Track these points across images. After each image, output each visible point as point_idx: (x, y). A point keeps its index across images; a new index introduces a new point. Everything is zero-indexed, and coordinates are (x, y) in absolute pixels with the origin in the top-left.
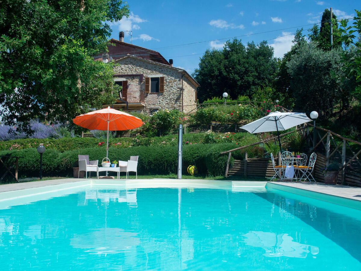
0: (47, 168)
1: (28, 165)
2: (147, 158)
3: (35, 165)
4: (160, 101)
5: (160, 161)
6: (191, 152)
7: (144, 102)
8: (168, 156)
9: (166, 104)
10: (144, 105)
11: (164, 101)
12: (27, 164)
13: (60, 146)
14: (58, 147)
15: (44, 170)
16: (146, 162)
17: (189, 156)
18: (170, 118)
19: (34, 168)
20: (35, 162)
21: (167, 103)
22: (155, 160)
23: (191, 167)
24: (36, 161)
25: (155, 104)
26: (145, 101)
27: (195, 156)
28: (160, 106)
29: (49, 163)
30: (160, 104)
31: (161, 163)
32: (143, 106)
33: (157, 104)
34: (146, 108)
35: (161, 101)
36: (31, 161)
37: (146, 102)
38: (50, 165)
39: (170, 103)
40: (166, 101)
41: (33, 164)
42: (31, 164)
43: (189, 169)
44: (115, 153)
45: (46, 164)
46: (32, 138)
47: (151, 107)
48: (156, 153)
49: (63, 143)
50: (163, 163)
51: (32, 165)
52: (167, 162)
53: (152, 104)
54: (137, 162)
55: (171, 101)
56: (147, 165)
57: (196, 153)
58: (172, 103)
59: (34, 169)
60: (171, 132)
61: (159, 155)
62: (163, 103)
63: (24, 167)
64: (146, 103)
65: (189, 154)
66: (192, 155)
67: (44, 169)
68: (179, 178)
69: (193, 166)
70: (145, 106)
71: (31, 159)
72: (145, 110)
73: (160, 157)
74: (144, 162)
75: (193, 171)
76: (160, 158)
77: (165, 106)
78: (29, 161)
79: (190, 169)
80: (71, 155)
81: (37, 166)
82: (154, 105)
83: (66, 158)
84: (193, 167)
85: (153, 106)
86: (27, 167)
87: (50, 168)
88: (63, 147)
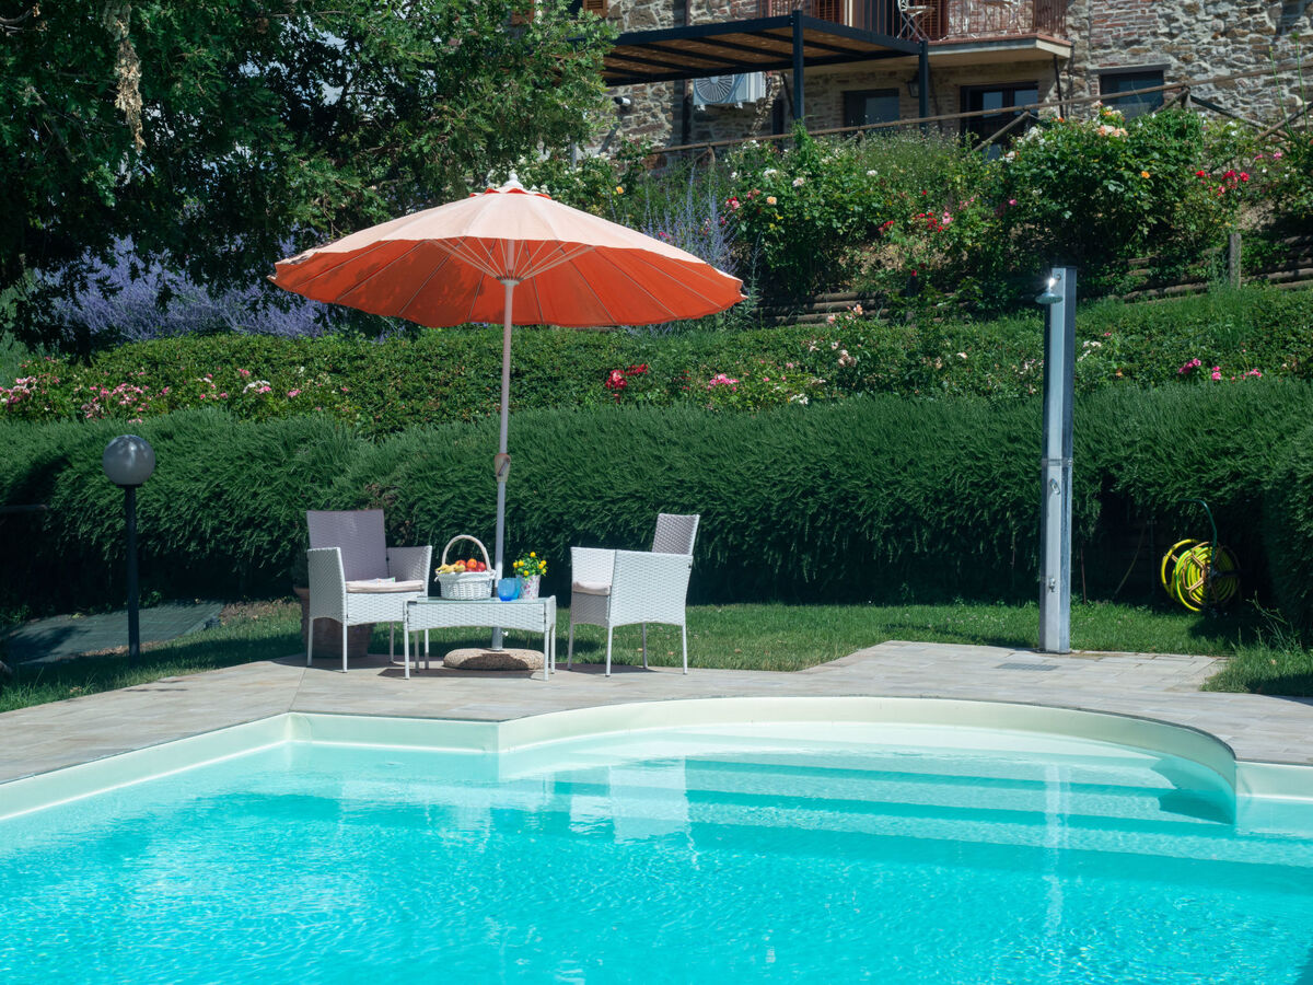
0: (275, 544)
1: (164, 525)
2: (887, 485)
3: (208, 525)
4: (1170, 19)
5: (972, 510)
6: (1192, 445)
7: (1063, 32)
8: (1027, 473)
9: (1217, 33)
10: (1065, 52)
11: (1202, 15)
12: (158, 519)
13: (390, 391)
14: (380, 393)
15: (258, 559)
16: (876, 513)
17: (1178, 472)
18: (1120, 178)
19: (202, 541)
20: (205, 506)
21: (1221, 25)
22: (938, 502)
23: (1187, 554)
24: (209, 499)
25: (1138, 42)
26: (1070, 20)
27: (1221, 473)
28: (1171, 51)
29: (283, 513)
30: (1171, 35)
31: (979, 523)
32: (1056, 62)
33: (1152, 39)
34: (1076, 72)
35: (1179, 13)
36: (183, 499)
37: (1079, 29)
38: (291, 523)
39: (1247, 24)
40: (1218, 16)
41: (194, 516)
42: (180, 517)
43: (1171, 564)
44: (688, 447)
45: (266, 519)
46: (245, 333)
47: (1111, 59)
48: (949, 453)
49: (412, 368)
50: (994, 521)
51: (190, 522)
52: (1018, 516)
53: (1117, 38)
54: (688, 558)
55: (1251, 12)
56: (886, 536)
57: (1226, 452)
58: (1260, 28)
59: (203, 549)
60: (1137, 275)
61: (968, 462)
62: (1198, 26)
63: (147, 536)
64: (1076, 37)
65: (1179, 456)
66: (1201, 466)
67: (259, 548)
68: (1049, 646)
69: (1198, 549)
70: (1071, 60)
71: (182, 486)
72: (1071, 84)
73: (975, 479)
74: (861, 513)
75: (1196, 582)
76: (972, 484)
77: (1209, 52)
78: (173, 494)
79: (1180, 562)
80: (417, 460)
81: (215, 530)
82: (1128, 44)
83: (383, 482)
84: (1200, 553)
85: (1122, 59)
86: (160, 537)
87: (291, 541)
88: (403, 397)
